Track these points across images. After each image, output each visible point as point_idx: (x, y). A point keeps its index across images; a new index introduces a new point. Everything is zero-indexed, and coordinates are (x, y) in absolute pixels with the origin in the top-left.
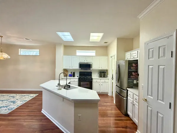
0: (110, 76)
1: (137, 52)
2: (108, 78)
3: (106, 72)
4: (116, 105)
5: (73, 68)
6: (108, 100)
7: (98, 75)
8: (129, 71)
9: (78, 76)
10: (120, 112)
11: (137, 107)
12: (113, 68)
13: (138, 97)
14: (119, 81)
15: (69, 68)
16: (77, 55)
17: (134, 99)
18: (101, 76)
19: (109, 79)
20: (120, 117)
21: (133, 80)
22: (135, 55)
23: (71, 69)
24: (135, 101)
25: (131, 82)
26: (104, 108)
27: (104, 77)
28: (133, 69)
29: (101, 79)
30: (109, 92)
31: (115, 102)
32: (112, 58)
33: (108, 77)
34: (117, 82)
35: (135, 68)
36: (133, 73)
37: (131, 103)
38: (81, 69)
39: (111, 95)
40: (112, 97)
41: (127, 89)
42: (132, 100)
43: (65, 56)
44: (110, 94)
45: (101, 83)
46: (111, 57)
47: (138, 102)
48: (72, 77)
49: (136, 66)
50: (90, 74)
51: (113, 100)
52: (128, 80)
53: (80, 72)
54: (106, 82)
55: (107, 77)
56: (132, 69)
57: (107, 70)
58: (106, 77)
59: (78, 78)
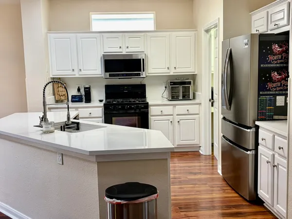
0: (203, 94)
1: (285, 7)
2: (197, 101)
3: (190, 83)
4: (224, 179)
5: (83, 72)
6: (200, 166)
7: (166, 94)
8: (260, 70)
9: (101, 101)
10: (237, 195)
11: (283, 170)
12: (213, 69)
13: (286, 141)
14: (230, 105)
15: (70, 72)
16: (94, 30)
17: (277, 149)
18: (174, 97)
19: (200, 104)
20: (235, 207)
21: (275, 95)
22: (280, 15)
23: (77, 76)
24: (279, 155)
25: (268, 102)
26: (187, 187)
27: (186, 97)
28: (274, 61)
29: (174, 105)
30: (202, 144)
31: (220, 171)
32: (208, 36)
33: (197, 97)
34: (225, 107)
35: (280, 56)
36: (275, 75)
37: (268, 162)
38: (110, 75)
39: (208, 152)
40: (213, 157)
41: (257, 123)
42: (271, 153)
43: (52, 36)
44: (205, 151)
45: (177, 118)
46: (207, 31)
47: (286, 156)
48: (83, 104)
49: (283, 52)
50: (140, 91)
51: (214, 166)
52: (259, 95)
53: (107, 87)
54: (191, 112)
55: (194, 98)
56: (270, 63)
57: (194, 77)
58: (191, 97)
59: (102, 104)
